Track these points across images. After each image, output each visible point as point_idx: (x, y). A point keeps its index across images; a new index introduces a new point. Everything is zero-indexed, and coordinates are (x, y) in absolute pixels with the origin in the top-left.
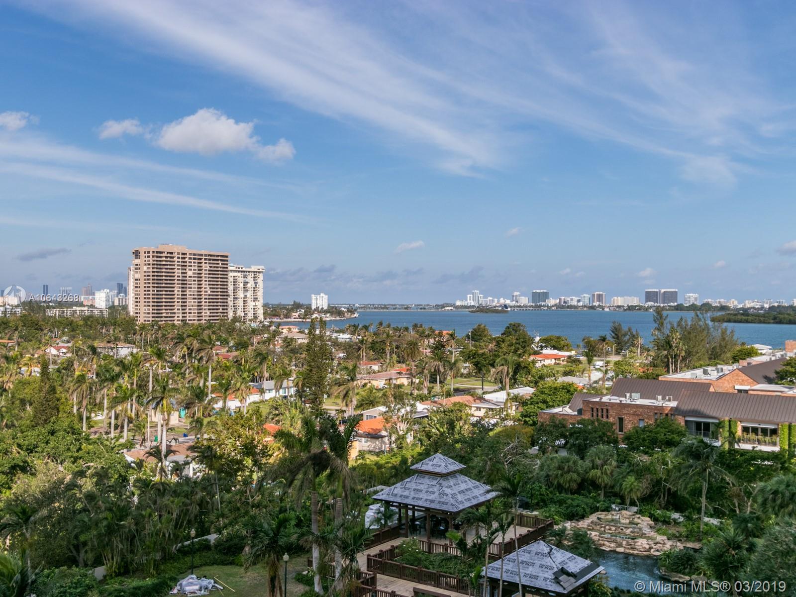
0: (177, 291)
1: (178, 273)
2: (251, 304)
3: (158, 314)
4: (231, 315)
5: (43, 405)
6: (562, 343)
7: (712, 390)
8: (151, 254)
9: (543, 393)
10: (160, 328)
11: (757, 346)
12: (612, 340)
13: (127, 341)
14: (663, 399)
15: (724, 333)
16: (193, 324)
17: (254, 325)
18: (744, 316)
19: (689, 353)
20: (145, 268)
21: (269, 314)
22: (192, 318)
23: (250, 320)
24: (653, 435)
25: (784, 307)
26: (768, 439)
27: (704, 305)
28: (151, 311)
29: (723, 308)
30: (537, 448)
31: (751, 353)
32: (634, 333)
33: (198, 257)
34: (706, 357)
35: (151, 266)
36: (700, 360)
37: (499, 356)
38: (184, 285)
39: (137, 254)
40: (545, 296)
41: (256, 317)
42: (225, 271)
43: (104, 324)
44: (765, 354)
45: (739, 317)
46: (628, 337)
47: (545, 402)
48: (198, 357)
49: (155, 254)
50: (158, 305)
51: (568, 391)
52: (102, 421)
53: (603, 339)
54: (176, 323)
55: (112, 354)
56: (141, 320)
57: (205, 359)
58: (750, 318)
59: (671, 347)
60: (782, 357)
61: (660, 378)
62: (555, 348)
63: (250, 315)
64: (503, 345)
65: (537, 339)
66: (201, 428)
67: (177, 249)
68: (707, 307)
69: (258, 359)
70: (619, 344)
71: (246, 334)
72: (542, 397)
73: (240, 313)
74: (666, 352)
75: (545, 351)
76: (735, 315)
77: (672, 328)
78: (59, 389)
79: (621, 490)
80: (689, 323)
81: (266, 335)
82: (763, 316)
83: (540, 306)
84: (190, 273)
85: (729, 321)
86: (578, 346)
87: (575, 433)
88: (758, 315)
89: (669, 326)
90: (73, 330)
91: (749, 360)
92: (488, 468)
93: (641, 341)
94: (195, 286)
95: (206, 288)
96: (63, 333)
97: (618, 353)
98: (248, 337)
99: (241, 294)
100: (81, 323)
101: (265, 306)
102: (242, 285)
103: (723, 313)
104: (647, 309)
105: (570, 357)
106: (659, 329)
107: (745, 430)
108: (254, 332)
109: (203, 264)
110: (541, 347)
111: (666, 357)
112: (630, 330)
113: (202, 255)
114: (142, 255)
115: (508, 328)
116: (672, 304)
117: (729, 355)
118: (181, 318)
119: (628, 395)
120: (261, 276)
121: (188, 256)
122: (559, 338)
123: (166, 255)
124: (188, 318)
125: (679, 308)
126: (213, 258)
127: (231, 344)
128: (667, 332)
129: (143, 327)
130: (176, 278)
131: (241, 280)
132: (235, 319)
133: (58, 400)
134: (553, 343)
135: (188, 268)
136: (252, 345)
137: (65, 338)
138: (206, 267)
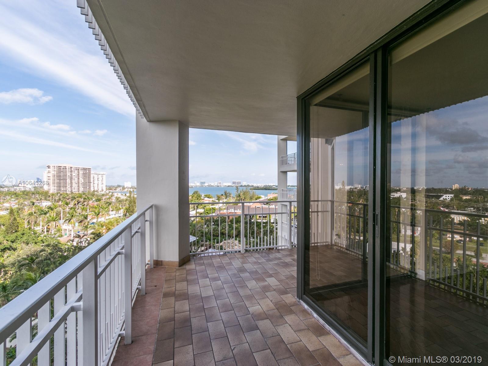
0: (68, 181)
1: (68, 174)
2: (100, 186)
3: (59, 189)
4: (92, 190)
5: (11, 226)
6: (210, 196)
7: (251, 207)
8: (56, 167)
9: (207, 210)
10: (61, 195)
11: (261, 196)
12: (224, 195)
13: (46, 199)
14: (239, 210)
15: (253, 193)
16: (76, 193)
17: (102, 193)
18: (258, 188)
19: (245, 198)
20: (53, 172)
21: (108, 189)
22: (75, 190)
23: (100, 191)
24: (237, 220)
25: (267, 186)
26: (264, 219)
27: (248, 185)
28: (56, 188)
29: (252, 186)
30: (206, 226)
31: (259, 198)
32: (230, 193)
33: (78, 169)
34: (249, 199)
35: (56, 172)
36: (247, 200)
37: (193, 201)
38: (71, 178)
39: (49, 167)
40: (204, 183)
41: (103, 190)
42: (90, 174)
43: (33, 193)
44: (263, 198)
45: (257, 188)
46: (228, 194)
47: (207, 213)
48: (83, 204)
49: (58, 167)
50: (59, 186)
51: (214, 209)
52: (40, 230)
53: (222, 195)
54: (68, 193)
55: (39, 205)
56: (51, 192)
57: (86, 205)
58: (259, 189)
59: (240, 196)
60: (267, 199)
61: (238, 205)
62: (208, 198)
63: (100, 190)
64: (194, 197)
65: (203, 195)
66: (87, 229)
67: (68, 166)
68: (248, 186)
69: (107, 205)
70: (226, 196)
71: (100, 196)
72: (207, 211)
73: (96, 189)
74: (239, 198)
75: (205, 199)
76: (255, 188)
77: (241, 191)
78: (18, 219)
79: (230, 234)
80: (245, 190)
81: (108, 196)
82: (262, 188)
83: (203, 186)
84: (73, 174)
85: (254, 189)
86: (215, 197)
87: (217, 221)
88: (261, 188)
89: (240, 191)
90: (17, 196)
91: (259, 199)
92: (193, 232)
93: (232, 195)
94: (76, 179)
95: (81, 180)
96: (12, 198)
97: (226, 199)
98: (101, 197)
99: (96, 182)
100: (21, 193)
101: (106, 186)
102: (97, 179)
103: (252, 187)
104: (233, 186)
105: (213, 200)
106: (237, 192)
107: (259, 217)
108: (103, 195)
109: (80, 171)
110: (204, 198)
111: (239, 199)
112: (229, 192)
113: (79, 168)
114: (51, 167)
115: (194, 192)
116: (239, 185)
117: (255, 198)
118: (70, 191)
119: (230, 210)
120: (105, 175)
121: (73, 168)
122: (209, 195)
123: (63, 167)
124: (73, 191)
125: (241, 186)
126: (85, 169)
127: (94, 200)
128: (239, 192)
129: (53, 195)
130: (68, 176)
131: (96, 177)
132: (94, 191)
133: (18, 223)
134: (208, 196)
135: (73, 173)
136: (103, 200)
137: (13, 199)
138: (81, 172)
